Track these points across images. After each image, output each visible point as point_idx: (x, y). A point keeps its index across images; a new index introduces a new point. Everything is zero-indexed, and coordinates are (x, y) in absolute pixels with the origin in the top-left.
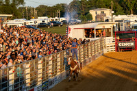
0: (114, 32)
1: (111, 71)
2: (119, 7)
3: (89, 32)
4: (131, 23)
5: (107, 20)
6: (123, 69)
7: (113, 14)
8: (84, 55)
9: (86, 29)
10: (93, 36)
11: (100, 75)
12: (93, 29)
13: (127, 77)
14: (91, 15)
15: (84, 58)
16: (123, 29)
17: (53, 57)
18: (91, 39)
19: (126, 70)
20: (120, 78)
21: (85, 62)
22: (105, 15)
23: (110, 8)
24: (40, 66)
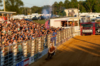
0: (80, 23)
1: (78, 48)
2: (83, 8)
3: (64, 23)
4: (91, 18)
5: (76, 16)
6: (85, 46)
7: (79, 12)
8: (61, 37)
9: (62, 22)
10: (67, 26)
11: (71, 50)
12: (67, 21)
13: (88, 51)
14: (65, 13)
15: (61, 39)
16: (85, 21)
17: (42, 39)
18: (65, 28)
19: (87, 47)
20: (83, 52)
21: (61, 42)
22: (74, 13)
23: (78, 8)
24: (33, 44)
